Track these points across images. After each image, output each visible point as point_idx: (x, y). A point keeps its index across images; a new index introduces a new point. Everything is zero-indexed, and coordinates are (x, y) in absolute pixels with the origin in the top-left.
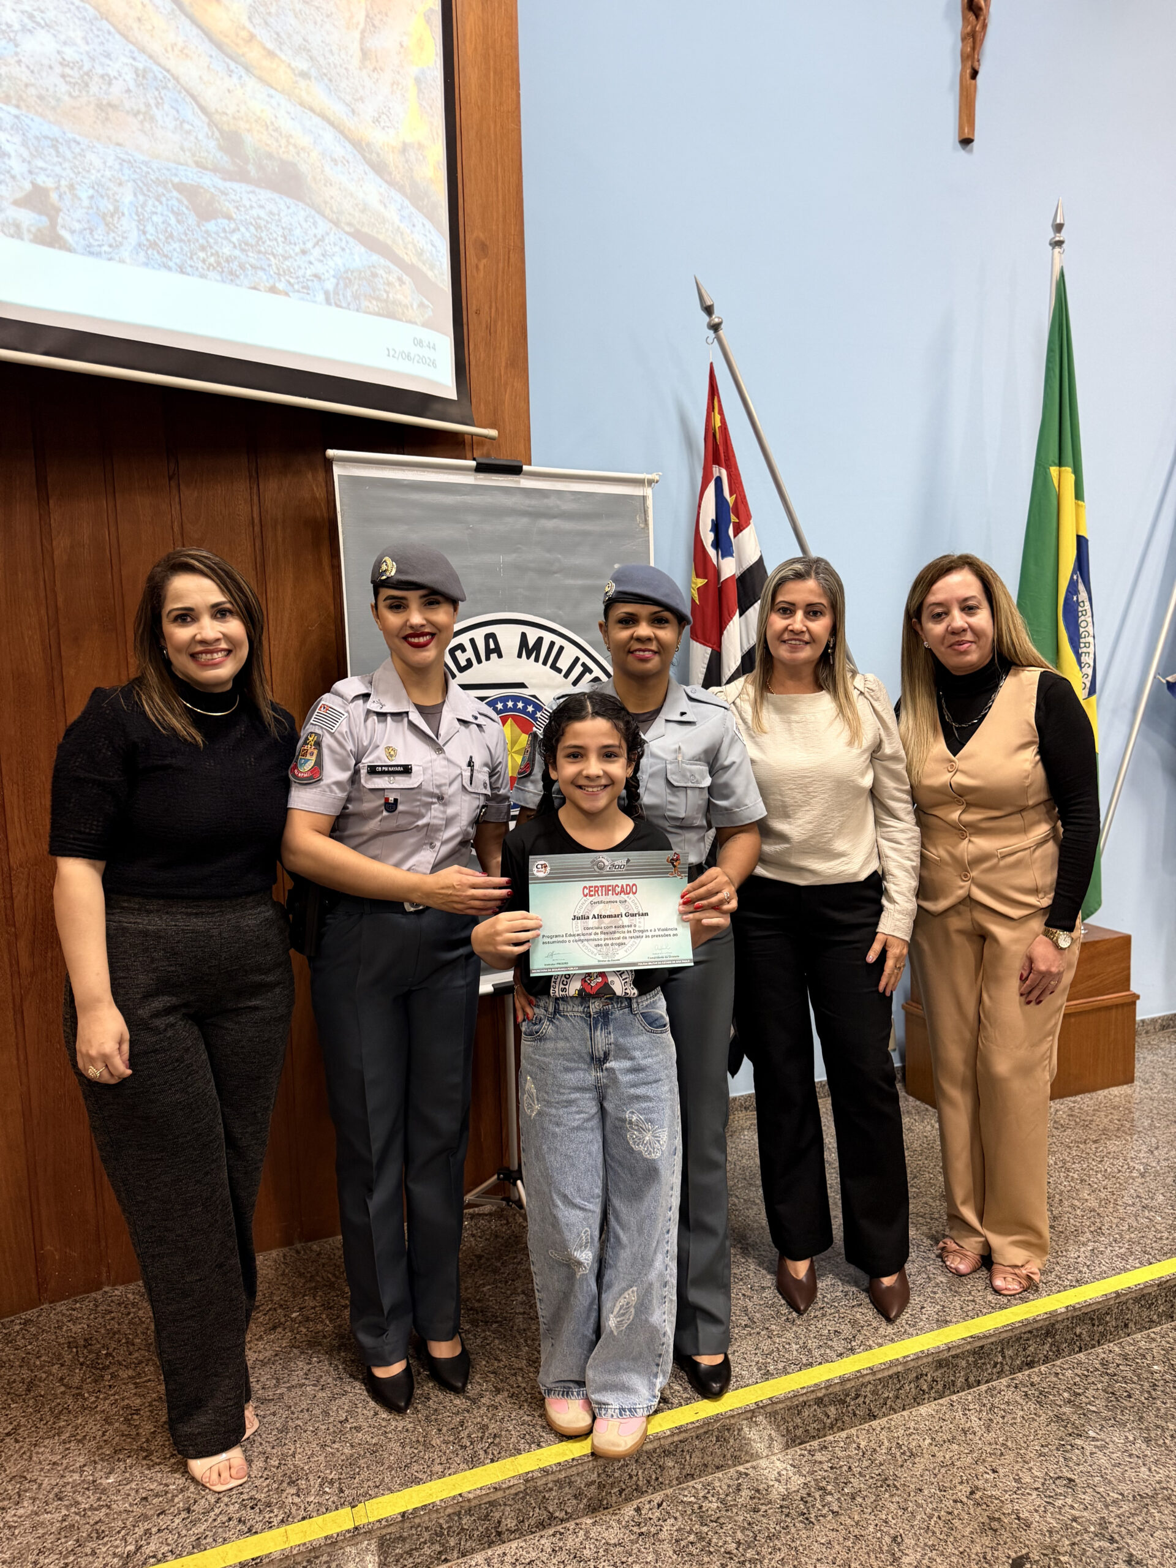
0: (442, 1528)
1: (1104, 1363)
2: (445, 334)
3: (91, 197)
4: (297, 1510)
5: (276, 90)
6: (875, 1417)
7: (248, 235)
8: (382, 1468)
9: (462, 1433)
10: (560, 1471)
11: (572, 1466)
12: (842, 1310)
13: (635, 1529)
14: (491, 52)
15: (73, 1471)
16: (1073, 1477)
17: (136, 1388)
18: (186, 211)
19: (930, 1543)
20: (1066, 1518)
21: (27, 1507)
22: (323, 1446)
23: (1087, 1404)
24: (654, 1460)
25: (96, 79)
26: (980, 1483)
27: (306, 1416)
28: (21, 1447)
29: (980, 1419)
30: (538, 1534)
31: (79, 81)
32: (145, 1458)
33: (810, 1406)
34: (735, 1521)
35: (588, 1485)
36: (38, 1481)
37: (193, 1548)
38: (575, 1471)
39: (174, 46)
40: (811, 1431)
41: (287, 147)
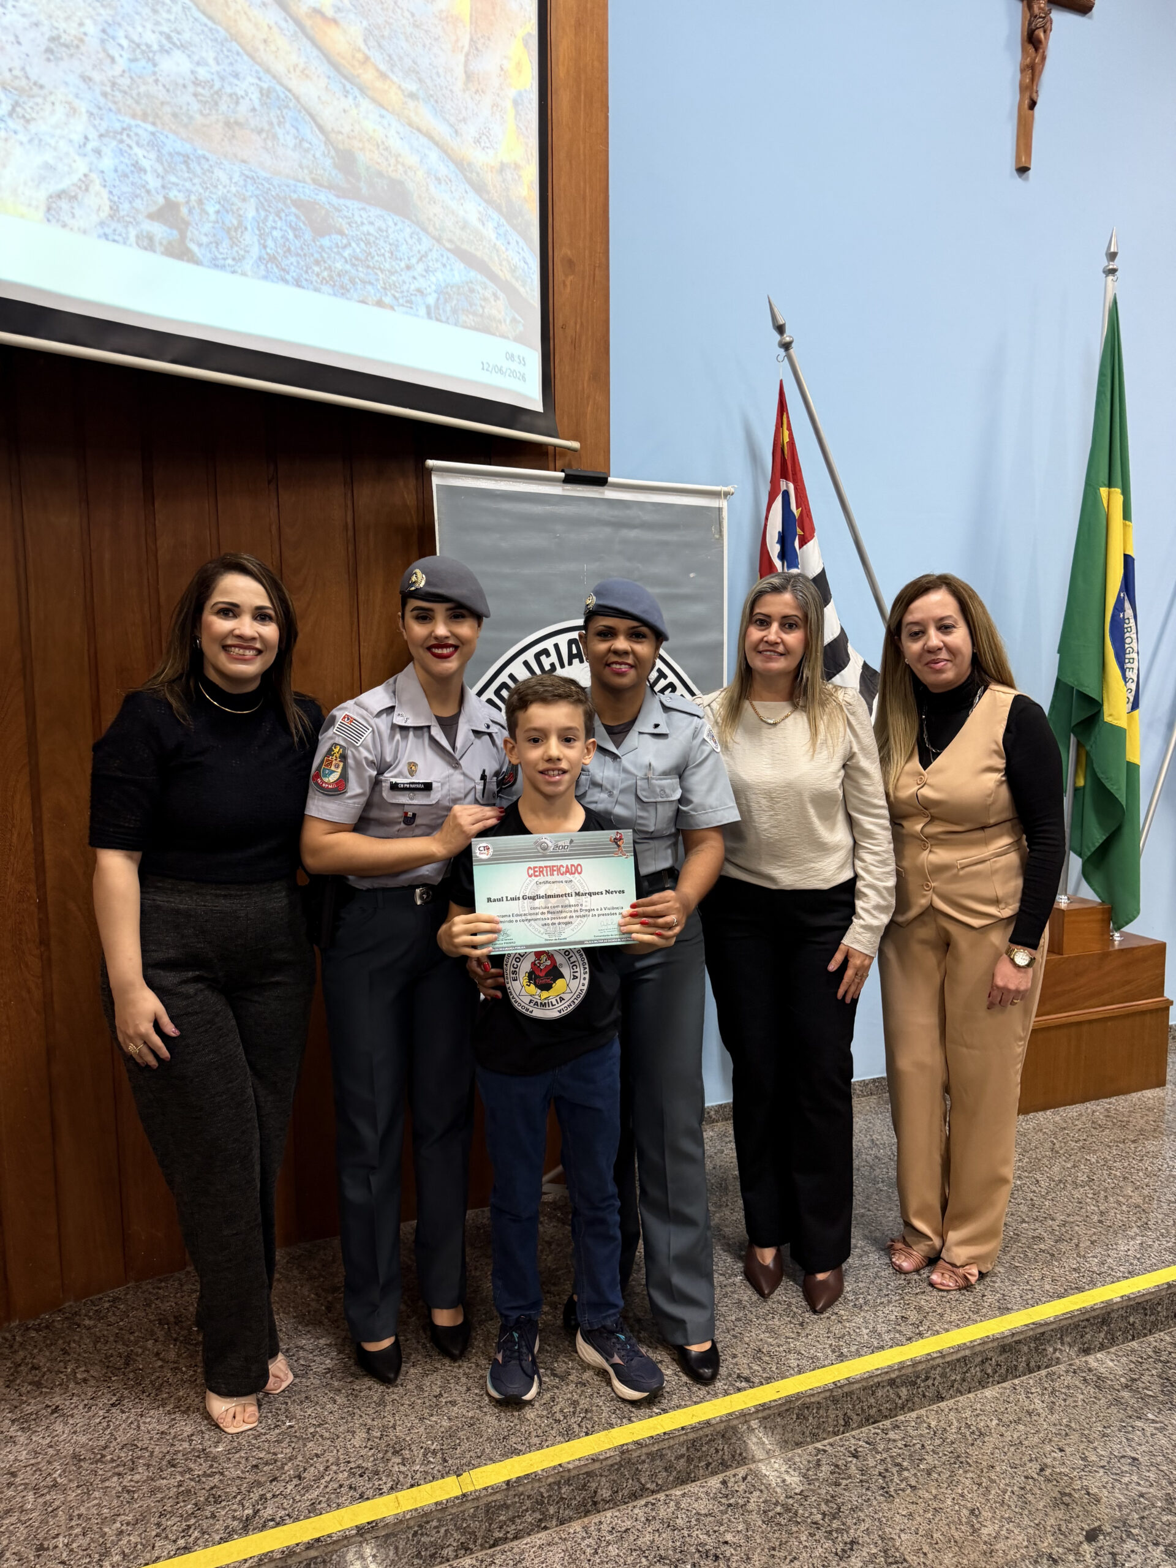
0: (543, 1497)
1: (1157, 1351)
2: (531, 347)
3: (218, 212)
4: (405, 1478)
5: (387, 110)
6: (943, 1399)
7: (358, 250)
8: (481, 1440)
9: (554, 1408)
10: (653, 1444)
11: (664, 1440)
12: (907, 1298)
13: (723, 1500)
14: (583, 76)
15: (182, 1440)
16: (1136, 1456)
18: (303, 226)
19: (1007, 1516)
20: (1133, 1494)
21: (141, 1474)
22: (422, 1419)
23: (1143, 1389)
24: (739, 1436)
25: (225, 98)
26: (1048, 1461)
28: (128, 1417)
29: (1043, 1402)
30: (630, 1505)
31: (209, 100)
33: (883, 1387)
34: (819, 1494)
35: (678, 1458)
36: (149, 1449)
37: (309, 1512)
38: (666, 1444)
39: (296, 66)
40: (884, 1411)
41: (395, 166)
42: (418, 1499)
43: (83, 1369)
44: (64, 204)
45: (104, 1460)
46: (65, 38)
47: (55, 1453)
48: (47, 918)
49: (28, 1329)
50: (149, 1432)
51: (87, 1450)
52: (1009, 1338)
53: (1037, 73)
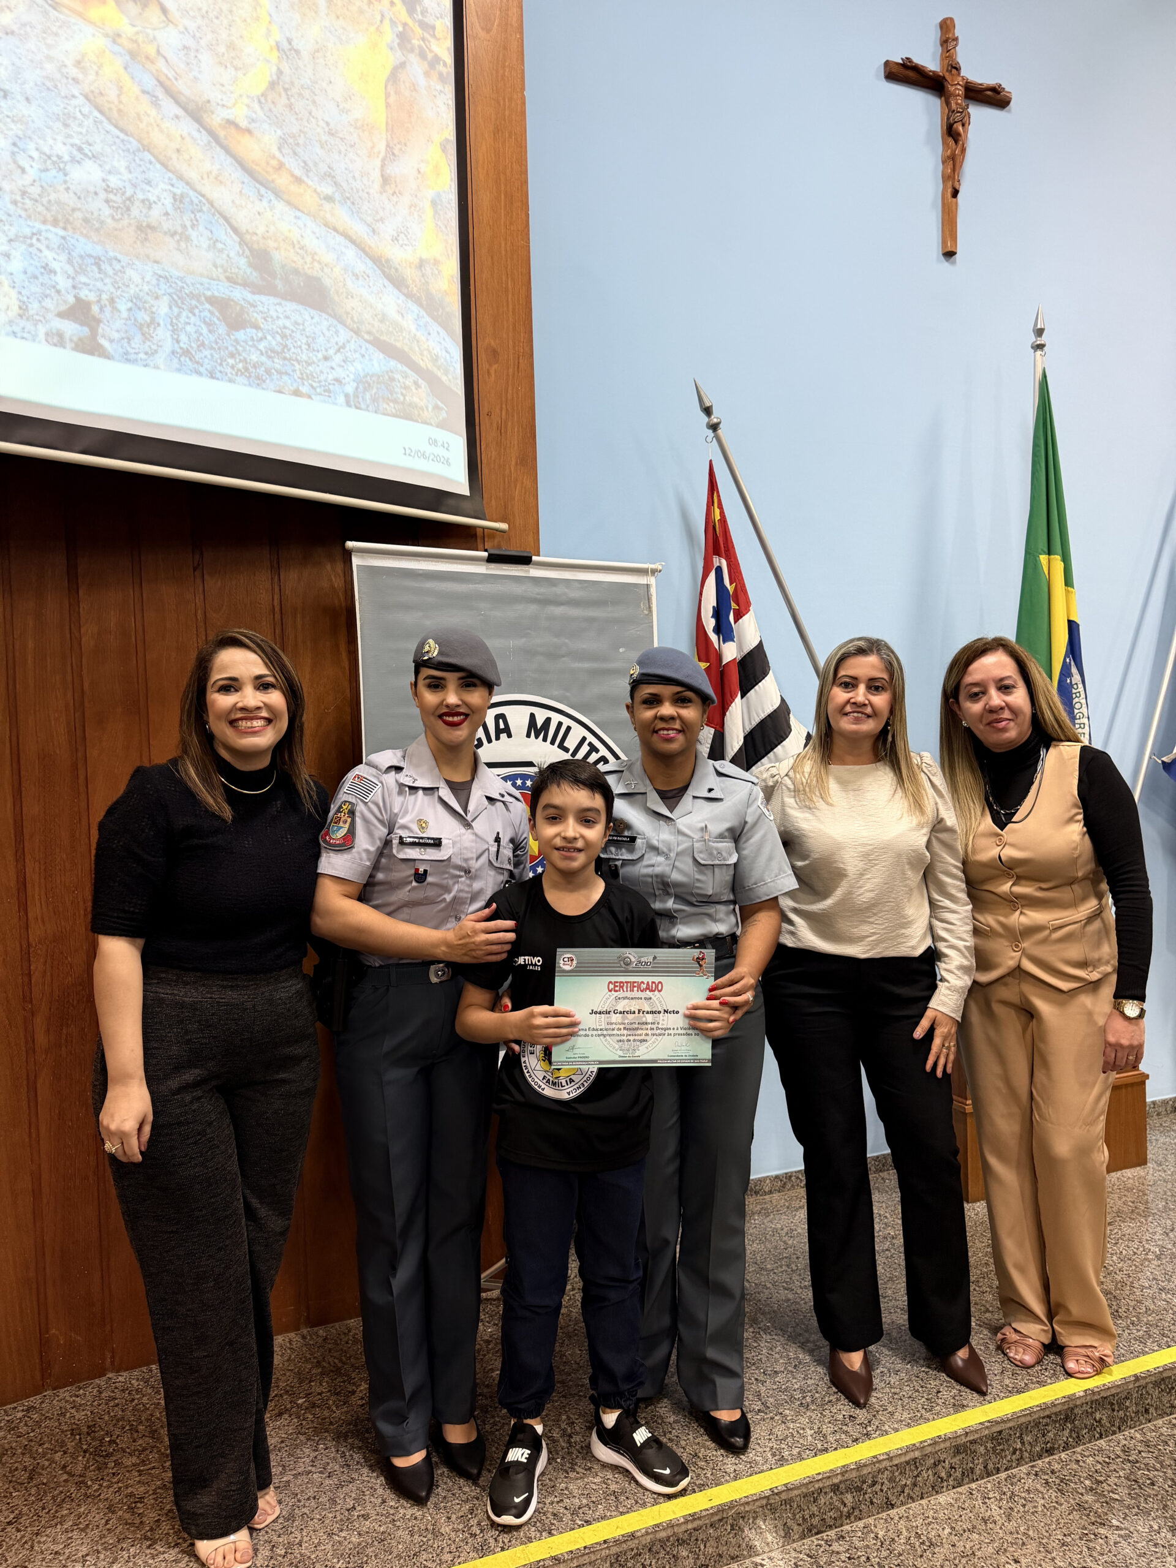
1: (1126, 1450)
2: (456, 433)
3: (130, 310)
5: (302, 212)
6: (893, 1506)
7: (274, 343)
9: (471, 1521)
10: (572, 1559)
11: (584, 1555)
14: (502, 177)
15: (75, 1561)
17: (140, 1475)
18: (217, 322)
22: (330, 1535)
23: (1109, 1492)
24: (668, 1549)
25: (137, 203)
27: (313, 1503)
28: (23, 1537)
29: (1000, 1508)
31: (122, 206)
32: (149, 1547)
33: (826, 1493)
38: (586, 1559)
39: (209, 174)
40: (828, 1520)
41: (312, 263)
52: (963, 1437)
53: (958, 164)
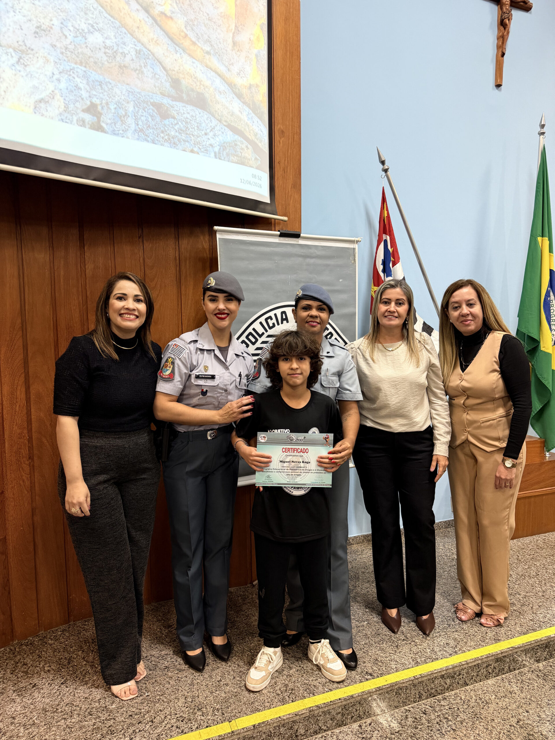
0: (271, 733)
2: (264, 172)
3: (115, 108)
4: (203, 723)
5: (196, 60)
6: (467, 685)
7: (182, 126)
8: (241, 704)
9: (276, 688)
10: (325, 707)
11: (331, 705)
13: (360, 735)
14: (288, 43)
15: (95, 702)
18: (156, 115)
21: (75, 719)
22: (212, 693)
24: (367, 703)
25: (119, 54)
26: (521, 717)
28: (69, 690)
29: (517, 687)
30: (314, 737)
31: (112, 55)
33: (438, 679)
34: (407, 733)
35: (337, 714)
36: (79, 706)
38: (332, 707)
39: (152, 39)
40: (438, 690)
41: (200, 86)
42: (210, 733)
43: (48, 665)
44: (42, 105)
45: (58, 711)
46: (43, 27)
47: (34, 707)
48: (33, 446)
49: (22, 645)
50: (79, 697)
51: (50, 706)
52: (500, 654)
53: (505, 40)
